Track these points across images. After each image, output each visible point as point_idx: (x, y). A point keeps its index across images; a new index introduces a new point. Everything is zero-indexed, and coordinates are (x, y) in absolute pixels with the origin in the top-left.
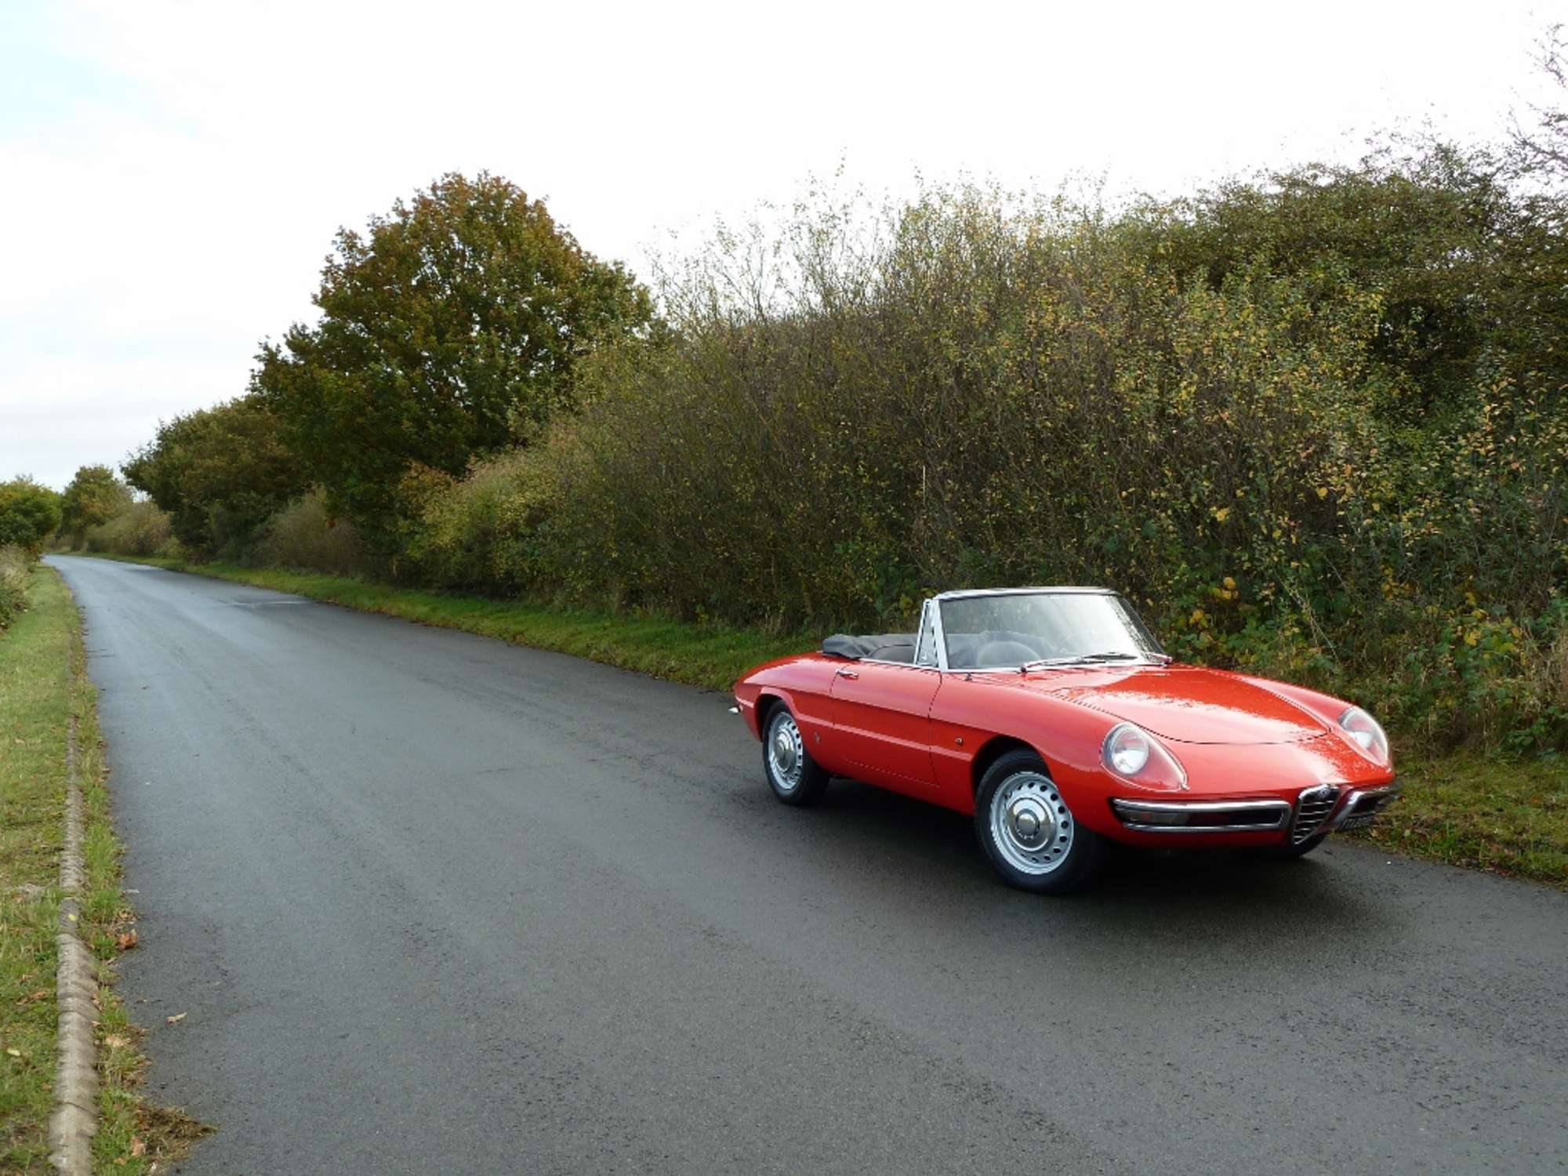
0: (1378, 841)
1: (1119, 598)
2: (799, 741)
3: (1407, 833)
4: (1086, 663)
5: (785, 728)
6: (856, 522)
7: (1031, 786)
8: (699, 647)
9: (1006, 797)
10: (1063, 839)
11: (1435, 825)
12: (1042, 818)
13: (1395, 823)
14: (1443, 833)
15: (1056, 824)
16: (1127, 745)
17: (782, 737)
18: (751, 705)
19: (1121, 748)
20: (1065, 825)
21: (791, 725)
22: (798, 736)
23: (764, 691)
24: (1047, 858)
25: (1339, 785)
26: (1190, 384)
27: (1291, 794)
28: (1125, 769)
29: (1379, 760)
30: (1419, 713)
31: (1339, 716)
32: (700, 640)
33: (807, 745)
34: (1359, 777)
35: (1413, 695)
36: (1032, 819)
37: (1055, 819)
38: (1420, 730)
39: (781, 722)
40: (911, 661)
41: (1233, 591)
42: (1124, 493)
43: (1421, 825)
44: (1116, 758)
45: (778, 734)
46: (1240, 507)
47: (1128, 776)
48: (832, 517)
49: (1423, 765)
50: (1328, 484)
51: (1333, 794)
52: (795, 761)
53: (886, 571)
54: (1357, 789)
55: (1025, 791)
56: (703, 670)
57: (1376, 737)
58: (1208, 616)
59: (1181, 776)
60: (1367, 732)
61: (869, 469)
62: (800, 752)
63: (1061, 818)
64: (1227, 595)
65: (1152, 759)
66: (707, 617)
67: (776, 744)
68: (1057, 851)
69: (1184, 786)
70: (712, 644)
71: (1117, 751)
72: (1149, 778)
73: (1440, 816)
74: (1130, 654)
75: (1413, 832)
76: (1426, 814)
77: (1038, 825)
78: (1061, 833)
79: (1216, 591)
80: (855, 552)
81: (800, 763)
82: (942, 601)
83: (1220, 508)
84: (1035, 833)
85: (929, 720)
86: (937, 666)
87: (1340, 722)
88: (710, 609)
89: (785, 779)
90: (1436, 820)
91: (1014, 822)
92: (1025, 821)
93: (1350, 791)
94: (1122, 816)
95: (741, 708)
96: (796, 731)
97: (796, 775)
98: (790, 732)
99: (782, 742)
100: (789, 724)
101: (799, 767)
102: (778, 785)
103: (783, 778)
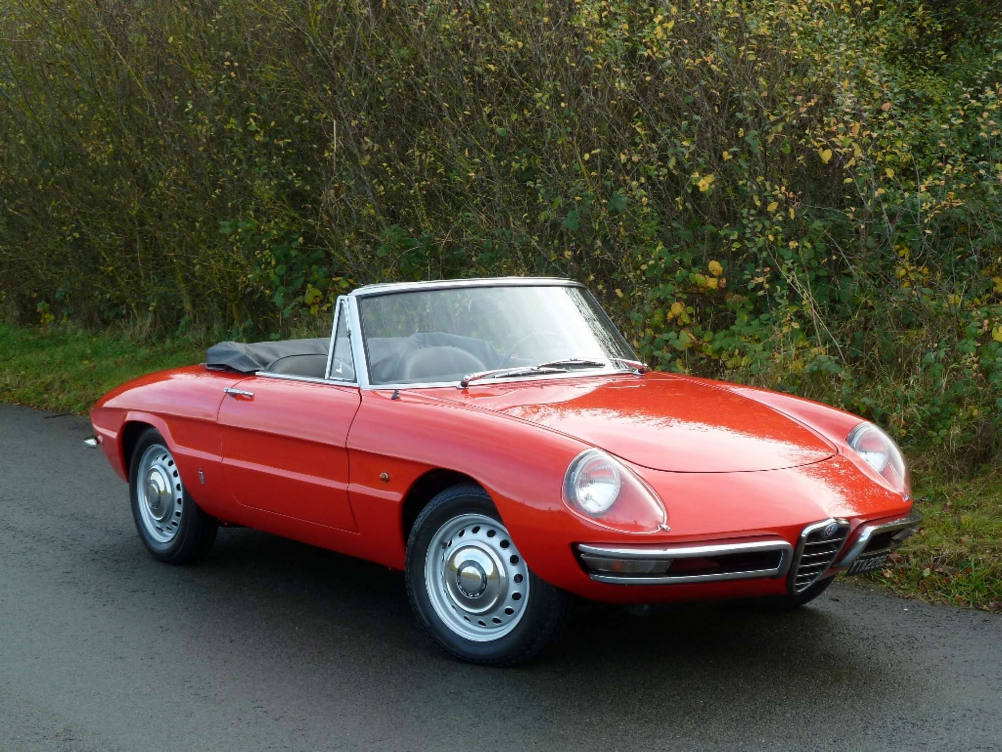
0: (893, 583)
1: (582, 290)
2: (177, 480)
3: (927, 572)
4: (543, 373)
5: (158, 463)
6: (247, 192)
7: (476, 531)
8: (44, 357)
9: (445, 545)
10: (516, 596)
11: (959, 562)
12: (489, 571)
13: (913, 561)
14: (968, 570)
15: (507, 578)
16: (593, 476)
17: (155, 476)
18: (114, 435)
19: (588, 480)
20: (518, 578)
21: (167, 460)
22: (175, 474)
23: (130, 417)
24: (496, 620)
25: (849, 519)
26: (668, 19)
27: (792, 532)
28: (592, 507)
29: (895, 487)
30: (939, 425)
31: (848, 435)
32: (43, 348)
33: (186, 486)
34: (872, 509)
35: (933, 404)
36: (478, 573)
37: (506, 573)
38: (941, 446)
39: (153, 456)
40: (323, 376)
41: (720, 277)
42: (587, 157)
43: (943, 562)
44: (581, 494)
45: (150, 472)
46: (727, 174)
47: (597, 517)
48: (215, 185)
49: (944, 489)
50: (834, 145)
51: (841, 531)
52: (171, 507)
53: (287, 256)
54: (869, 523)
55: (469, 538)
56: (47, 388)
57: (891, 459)
58: (691, 310)
59: (660, 512)
60: (881, 452)
61: (263, 124)
62: (179, 495)
63: (514, 570)
64: (713, 283)
65: (625, 494)
66: (52, 317)
67: (148, 484)
68: (509, 611)
69: (665, 526)
70: (59, 354)
71: (582, 484)
72: (623, 518)
73: (964, 550)
74: (598, 362)
75: (933, 570)
76: (949, 550)
77: (485, 578)
78: (514, 588)
79: (699, 278)
80: (247, 231)
81: (179, 509)
82: (360, 298)
83: (704, 173)
84: (481, 591)
85: (347, 450)
86: (355, 381)
87: (849, 441)
88: (56, 307)
89: (160, 530)
90: (961, 556)
91: (455, 576)
92: (468, 575)
93: (861, 526)
94: (588, 567)
95: (100, 437)
96: (174, 468)
97: (175, 524)
98: (165, 469)
99: (155, 482)
100: (164, 459)
101: (178, 514)
102: (151, 538)
103: (158, 528)
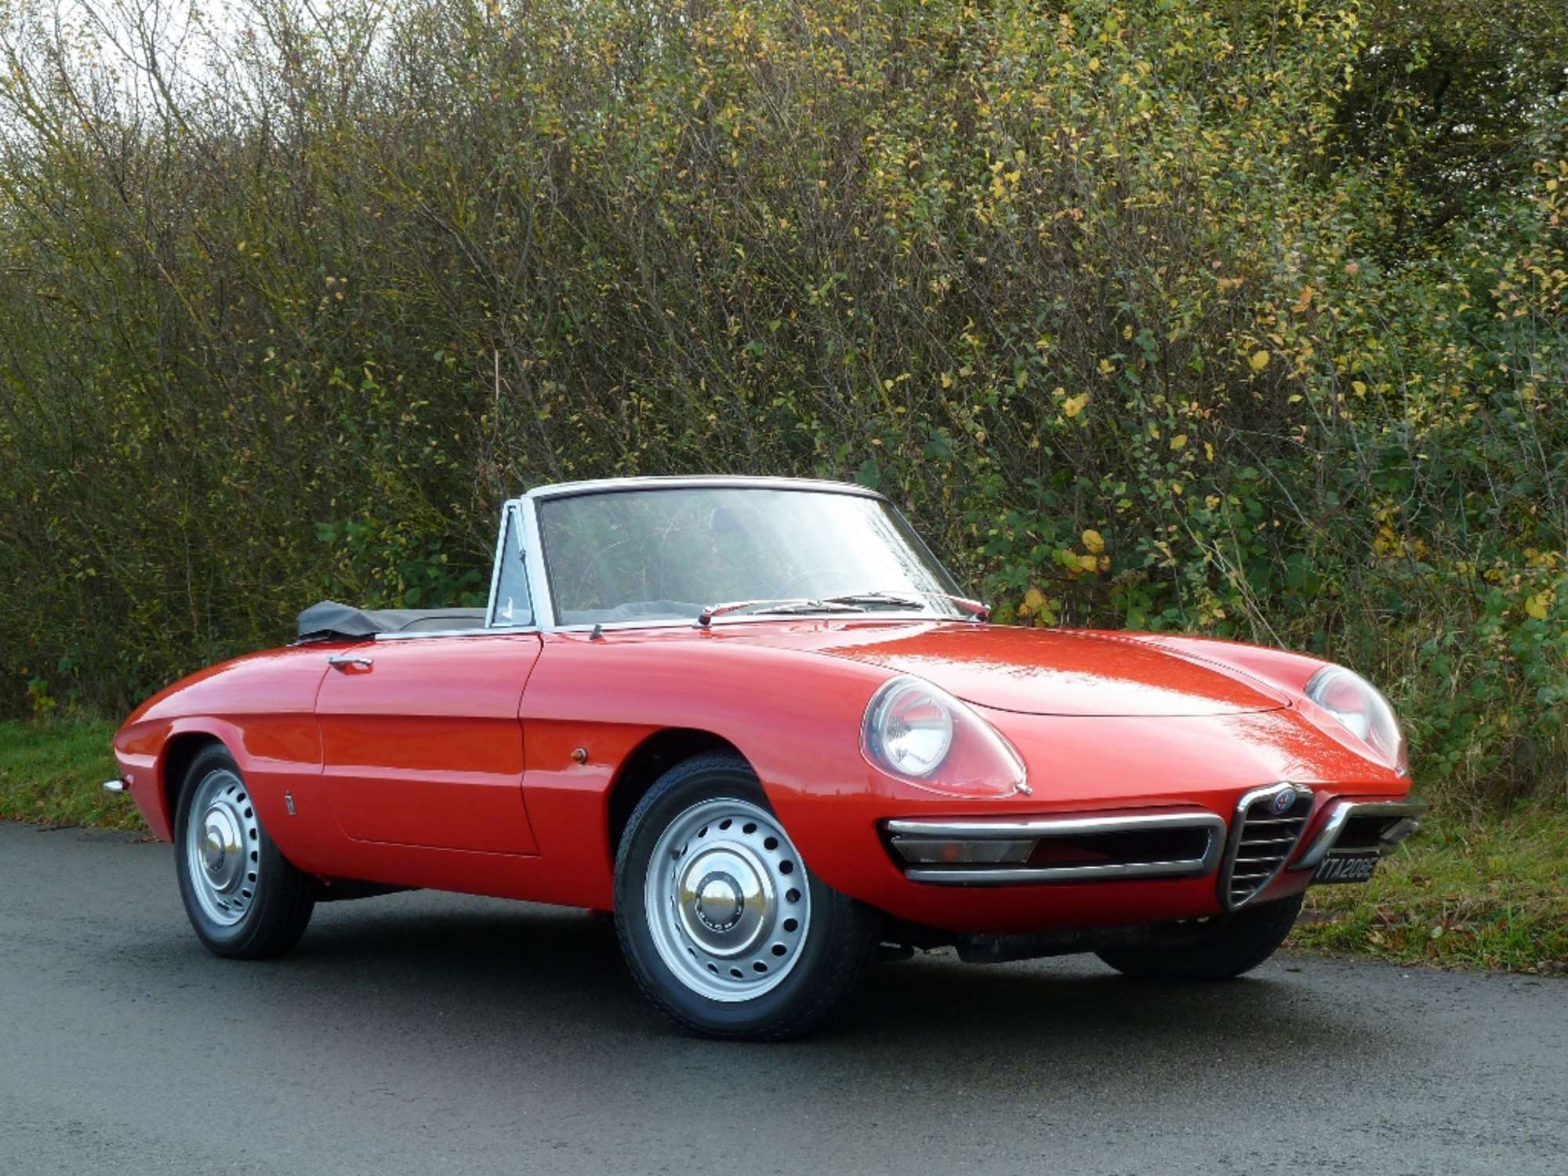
0: (1386, 950)
1: (886, 505)
2: (251, 823)
3: (1437, 932)
4: (827, 611)
5: (223, 798)
7: (725, 826)
9: (675, 854)
10: (791, 925)
11: (1487, 913)
12: (750, 891)
13: (1415, 918)
14: (1502, 925)
15: (776, 900)
16: (908, 719)
17: (213, 820)
18: (149, 762)
19: (900, 727)
20: (794, 896)
21: (235, 794)
22: (248, 814)
23: (178, 727)
24: (760, 967)
25: (1315, 788)
27: (1225, 800)
28: (911, 766)
29: (1384, 757)
31: (1305, 682)
33: (267, 832)
34: (1347, 776)
36: (731, 895)
37: (774, 888)
39: (213, 791)
40: (482, 626)
41: (1099, 555)
43: (1462, 917)
44: (891, 747)
45: (206, 810)
46: (1111, 395)
47: (917, 778)
50: (1270, 346)
51: (1300, 804)
52: (242, 867)
54: (1343, 798)
55: (714, 836)
57: (1375, 722)
59: (1018, 774)
60: (1359, 711)
62: (254, 846)
63: (785, 883)
64: (1089, 563)
65: (962, 742)
67: (204, 842)
68: (779, 951)
69: (1023, 787)
71: (894, 732)
72: (959, 786)
73: (1495, 897)
74: (911, 599)
75: (1446, 929)
76: (1469, 898)
77: (741, 901)
78: (787, 912)
79: (1068, 556)
80: (360, 539)
81: (253, 868)
82: (541, 502)
83: (1071, 393)
84: (735, 919)
85: (520, 722)
86: (533, 623)
87: (1310, 692)
89: (223, 908)
90: (1489, 905)
91: (695, 904)
92: (713, 902)
93: (1332, 802)
94: (902, 860)
95: (130, 778)
96: (246, 803)
97: (247, 894)
98: (232, 808)
99: (215, 829)
100: (229, 792)
101: (252, 877)
102: (210, 921)
103: (219, 905)
